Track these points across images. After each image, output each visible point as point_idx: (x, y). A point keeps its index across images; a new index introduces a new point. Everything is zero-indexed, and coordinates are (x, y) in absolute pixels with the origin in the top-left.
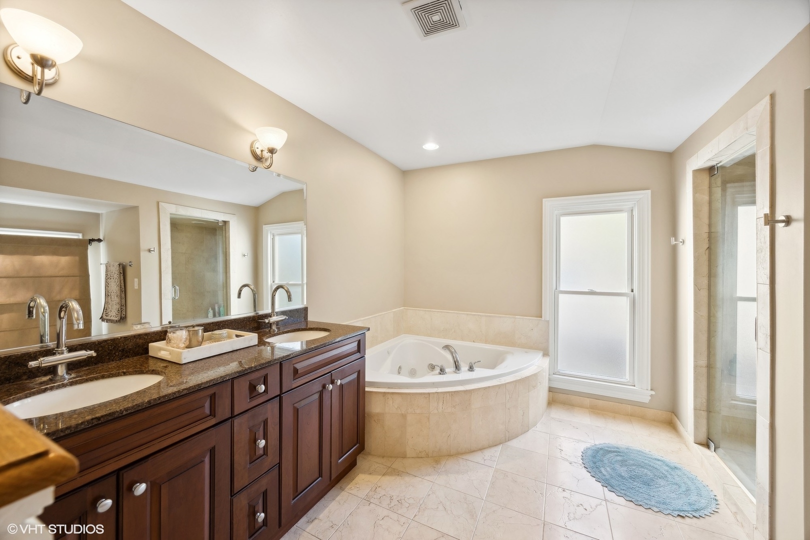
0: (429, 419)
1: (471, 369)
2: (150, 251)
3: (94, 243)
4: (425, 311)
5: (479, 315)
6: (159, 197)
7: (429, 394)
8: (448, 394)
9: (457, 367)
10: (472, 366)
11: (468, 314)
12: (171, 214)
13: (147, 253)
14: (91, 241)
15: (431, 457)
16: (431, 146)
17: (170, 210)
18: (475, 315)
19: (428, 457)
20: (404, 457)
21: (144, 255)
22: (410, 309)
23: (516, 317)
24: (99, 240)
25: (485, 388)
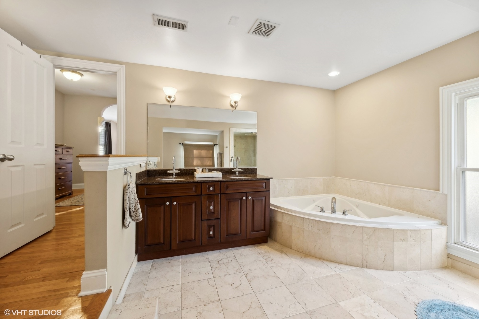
0: (303, 232)
1: (344, 213)
2: (227, 147)
3: (216, 146)
4: (347, 179)
5: (383, 185)
6: (230, 126)
7: (303, 218)
8: (315, 221)
9: (333, 211)
10: (345, 212)
11: (375, 184)
12: (234, 132)
13: (226, 148)
14: (215, 145)
15: (305, 254)
16: (334, 73)
17: (234, 130)
18: (380, 184)
19: (303, 253)
20: (291, 248)
21: (225, 149)
22: (338, 178)
23: (415, 188)
24: (217, 145)
25: (343, 225)
